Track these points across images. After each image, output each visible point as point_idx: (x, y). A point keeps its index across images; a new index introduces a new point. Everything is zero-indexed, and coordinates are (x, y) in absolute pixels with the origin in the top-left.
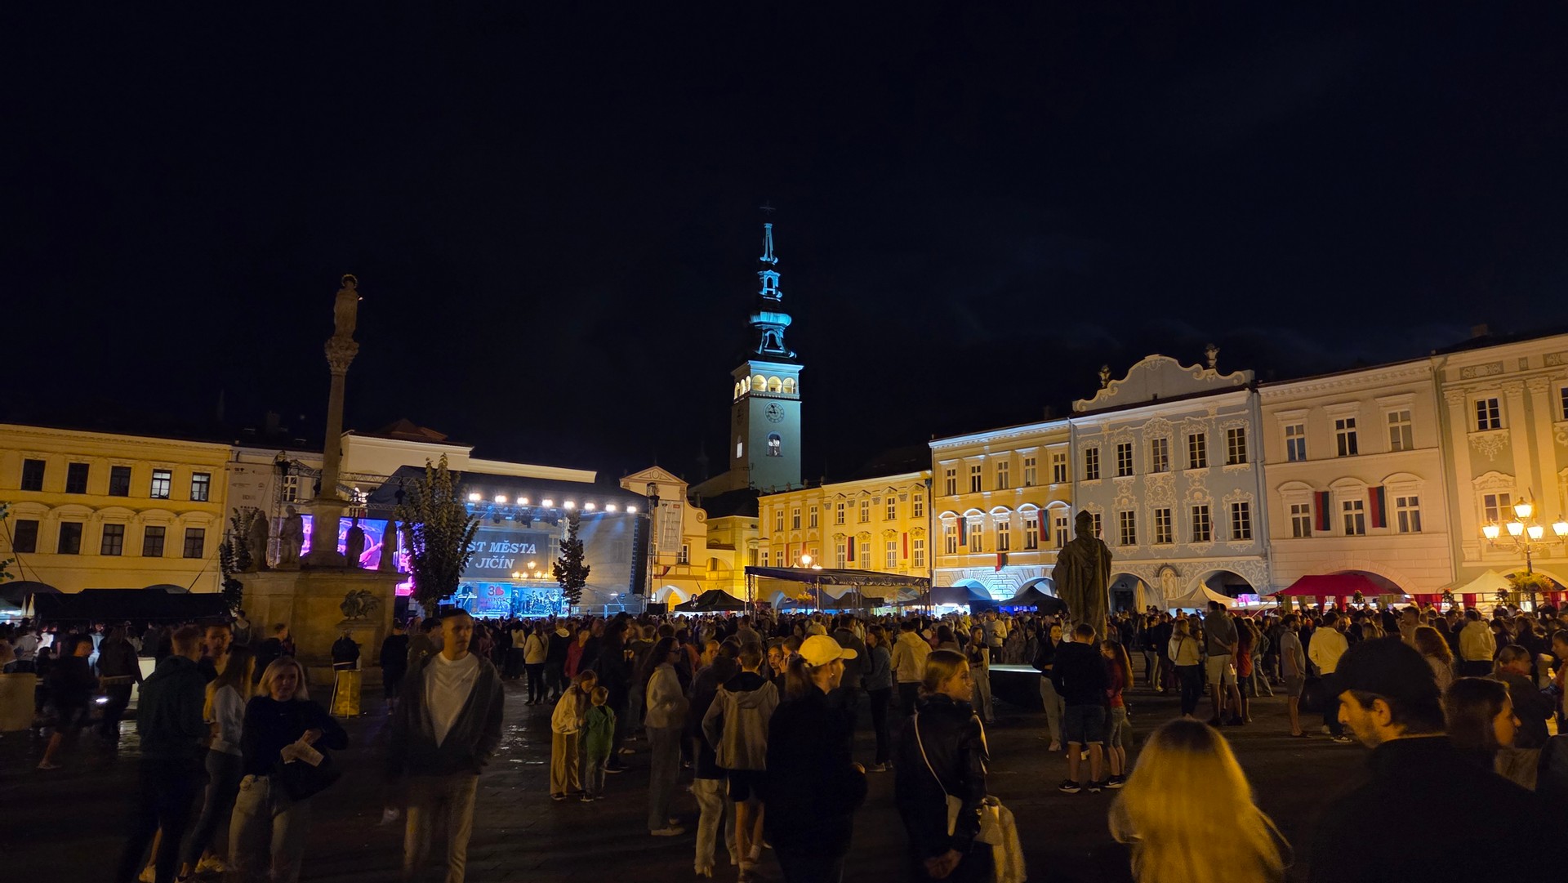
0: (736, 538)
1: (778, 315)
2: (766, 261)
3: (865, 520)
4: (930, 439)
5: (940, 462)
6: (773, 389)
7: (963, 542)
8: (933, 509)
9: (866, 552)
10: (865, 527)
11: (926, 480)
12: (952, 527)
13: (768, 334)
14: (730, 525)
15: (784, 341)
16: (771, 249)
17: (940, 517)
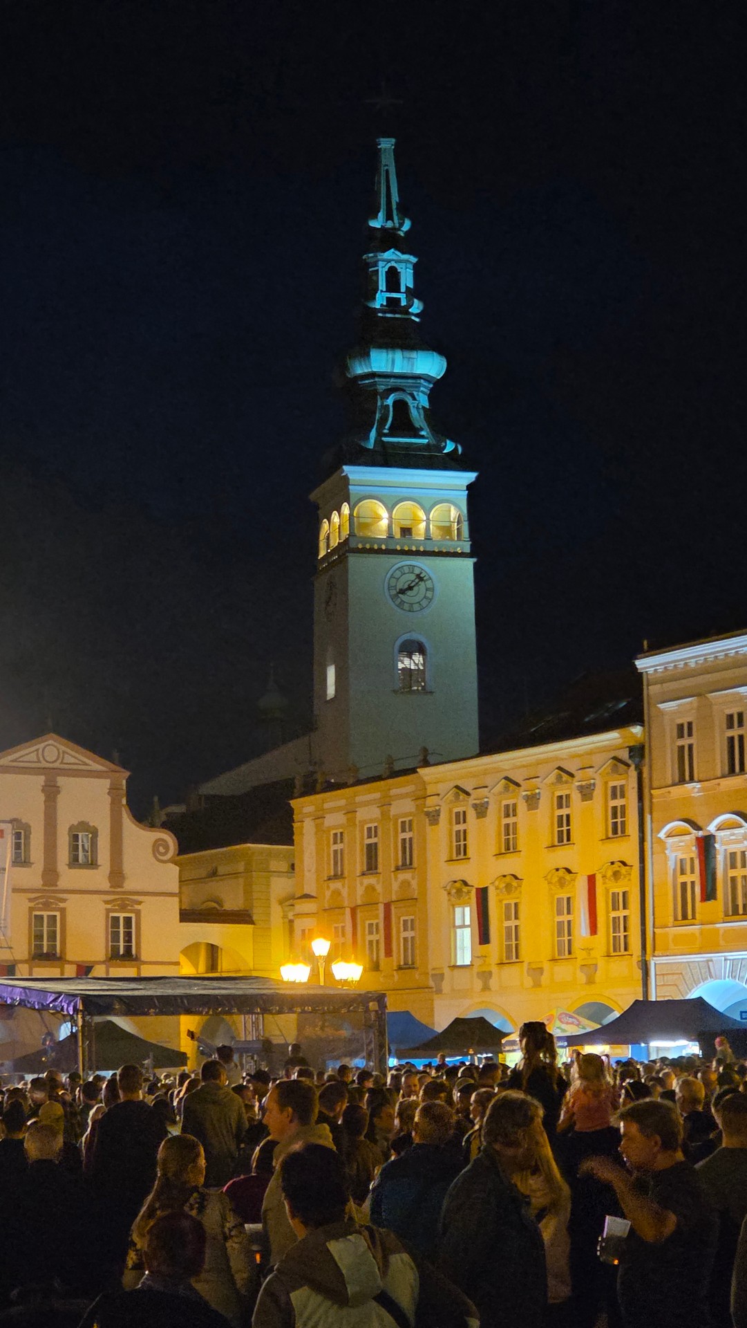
0: (255, 895)
1: (414, 354)
2: (383, 229)
3: (509, 847)
4: (641, 652)
5: (661, 706)
6: (406, 531)
7: (709, 894)
8: (648, 818)
9: (513, 923)
10: (510, 864)
11: (631, 749)
12: (686, 856)
13: (390, 401)
14: (241, 867)
15: (429, 414)
16: (395, 198)
17: (662, 835)
